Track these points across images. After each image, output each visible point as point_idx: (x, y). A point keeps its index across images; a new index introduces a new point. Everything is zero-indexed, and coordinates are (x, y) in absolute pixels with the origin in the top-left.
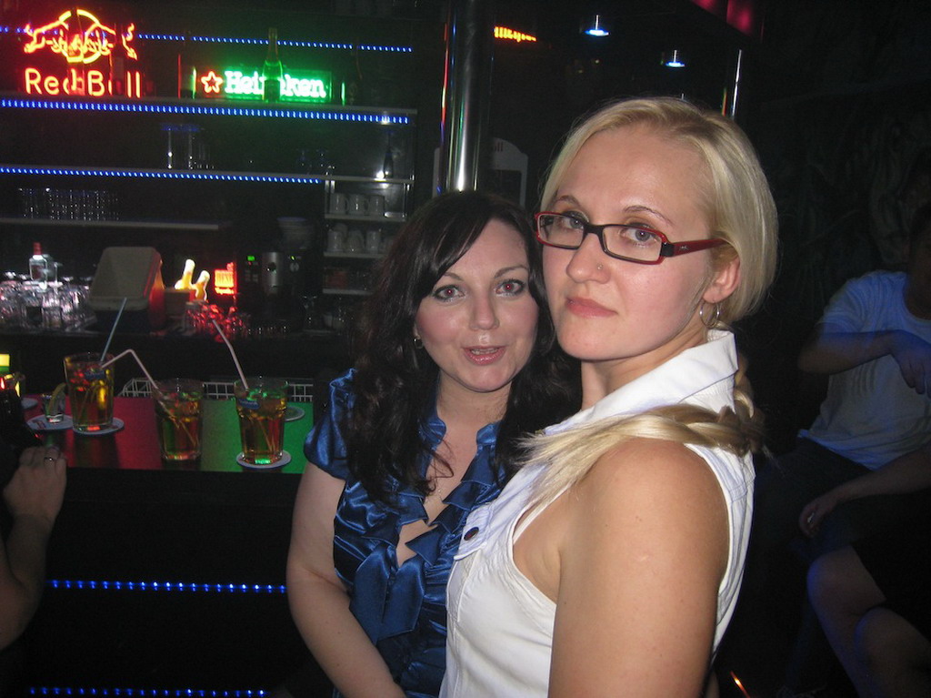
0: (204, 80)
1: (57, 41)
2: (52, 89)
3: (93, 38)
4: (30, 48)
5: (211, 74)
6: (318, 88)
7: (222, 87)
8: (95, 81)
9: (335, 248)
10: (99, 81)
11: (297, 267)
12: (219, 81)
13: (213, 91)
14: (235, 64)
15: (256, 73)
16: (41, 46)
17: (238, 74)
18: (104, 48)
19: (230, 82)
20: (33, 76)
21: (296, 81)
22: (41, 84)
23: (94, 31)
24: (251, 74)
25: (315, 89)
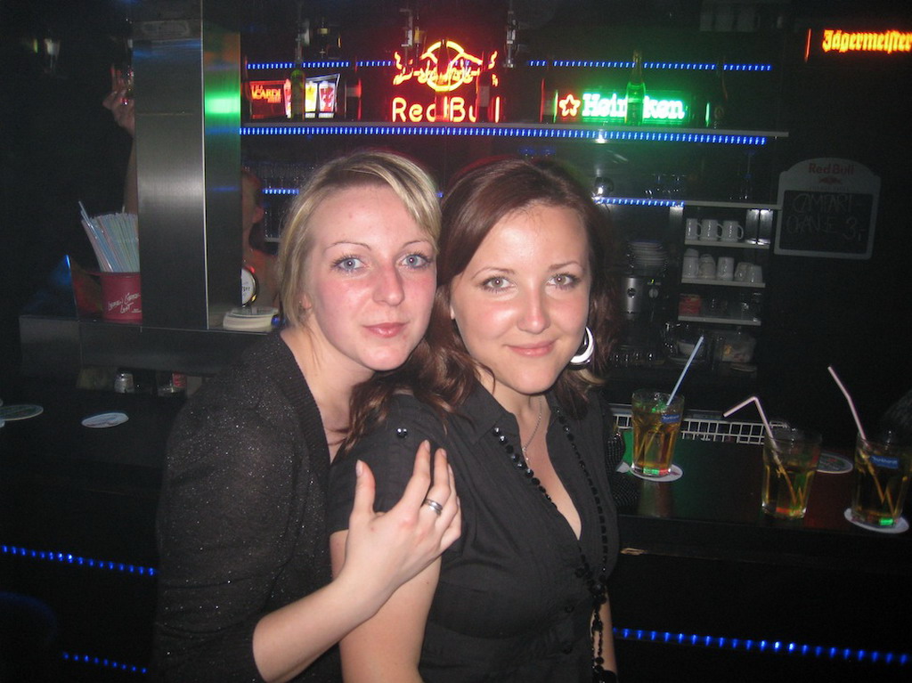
0: (563, 104)
1: (424, 71)
2: (417, 116)
3: (458, 67)
4: (398, 80)
5: (570, 97)
6: (677, 109)
7: (580, 109)
8: (457, 108)
9: (692, 272)
10: (461, 108)
11: (656, 293)
12: (576, 103)
13: (569, 114)
14: (592, 87)
15: (615, 95)
16: (408, 77)
17: (597, 96)
18: (467, 76)
19: (587, 104)
20: (399, 105)
21: (654, 102)
22: (406, 112)
23: (459, 60)
24: (609, 97)
25: (673, 110)
